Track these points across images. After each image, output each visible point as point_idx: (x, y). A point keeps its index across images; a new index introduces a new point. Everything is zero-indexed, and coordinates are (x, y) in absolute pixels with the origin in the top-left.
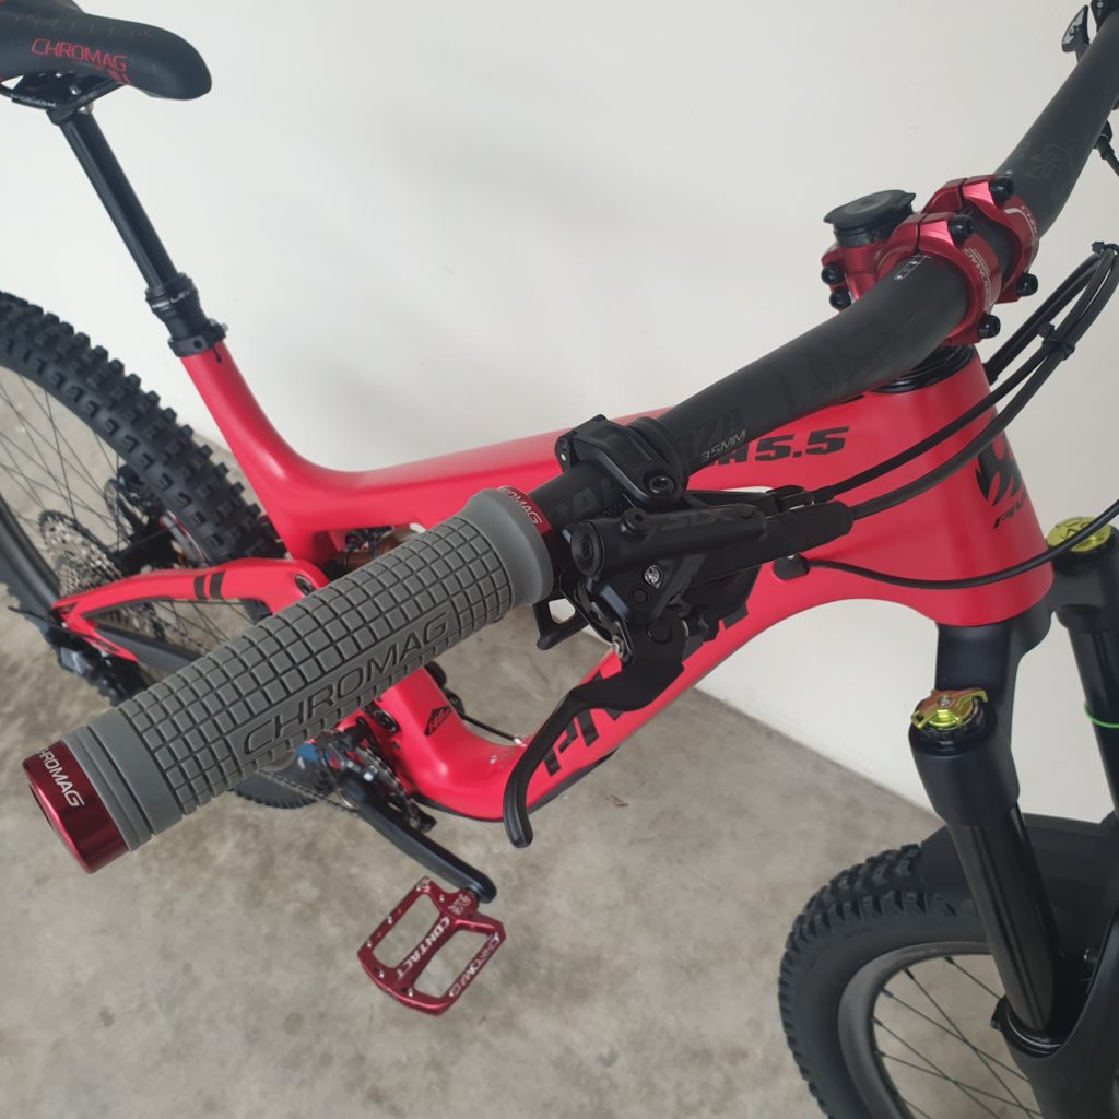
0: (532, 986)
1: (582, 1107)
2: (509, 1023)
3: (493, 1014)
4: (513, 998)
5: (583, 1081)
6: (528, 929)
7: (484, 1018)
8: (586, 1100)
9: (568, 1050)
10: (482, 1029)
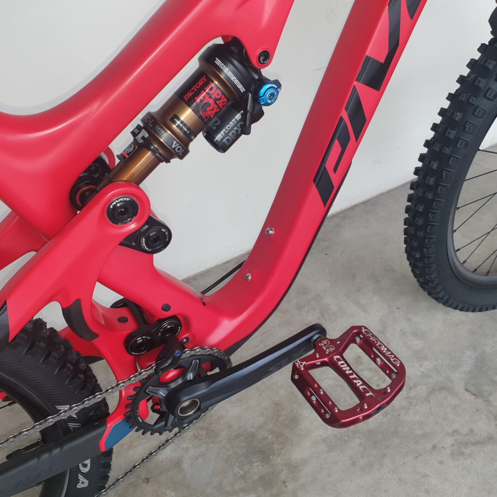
0: (276, 446)
1: (361, 444)
2: (293, 468)
3: (283, 476)
4: (278, 460)
5: (346, 438)
6: (238, 436)
7: (284, 482)
8: (358, 441)
9: (324, 440)
10: (290, 486)
